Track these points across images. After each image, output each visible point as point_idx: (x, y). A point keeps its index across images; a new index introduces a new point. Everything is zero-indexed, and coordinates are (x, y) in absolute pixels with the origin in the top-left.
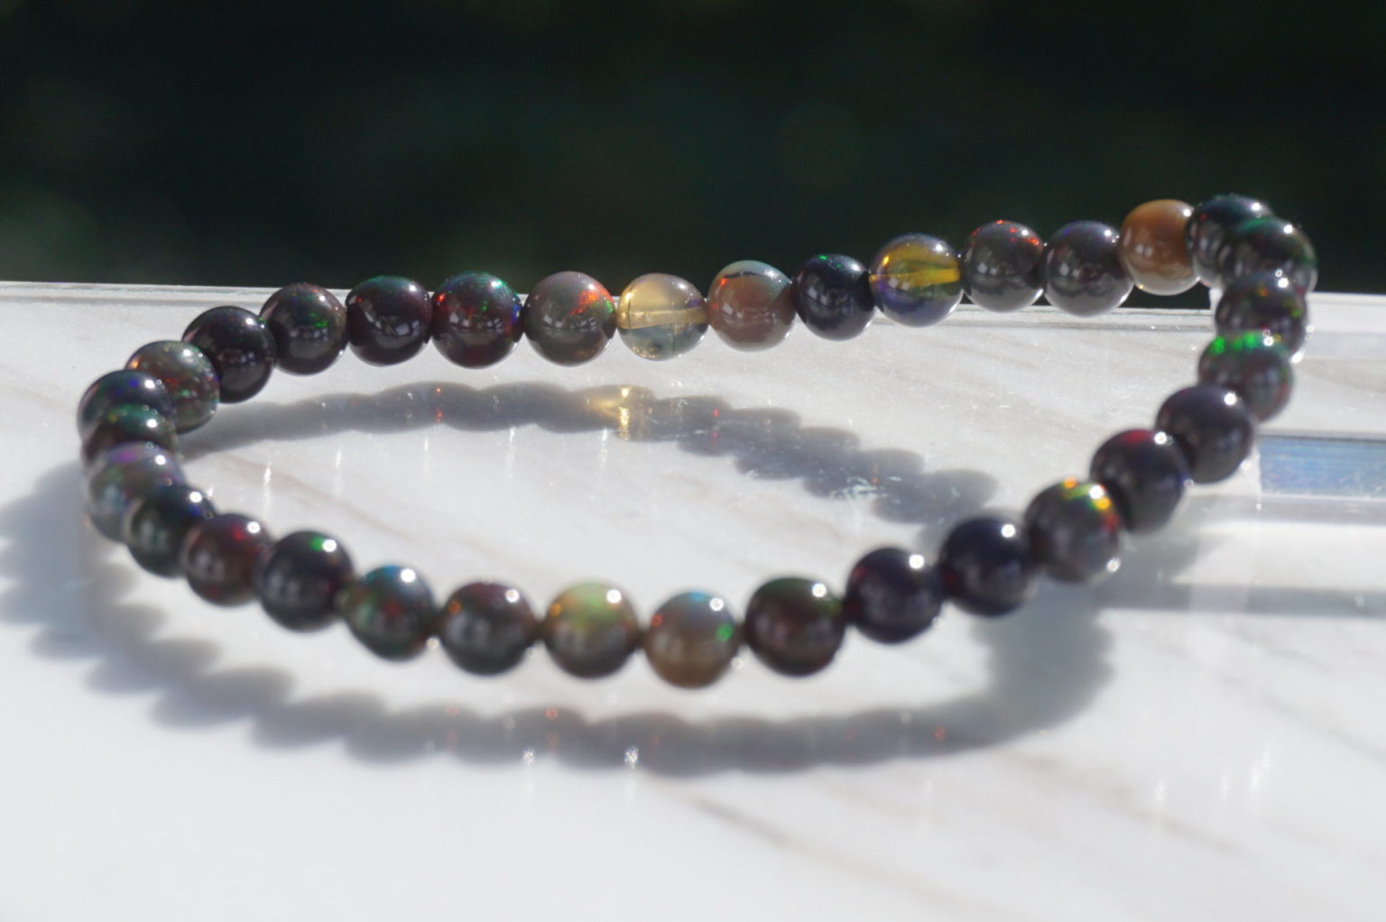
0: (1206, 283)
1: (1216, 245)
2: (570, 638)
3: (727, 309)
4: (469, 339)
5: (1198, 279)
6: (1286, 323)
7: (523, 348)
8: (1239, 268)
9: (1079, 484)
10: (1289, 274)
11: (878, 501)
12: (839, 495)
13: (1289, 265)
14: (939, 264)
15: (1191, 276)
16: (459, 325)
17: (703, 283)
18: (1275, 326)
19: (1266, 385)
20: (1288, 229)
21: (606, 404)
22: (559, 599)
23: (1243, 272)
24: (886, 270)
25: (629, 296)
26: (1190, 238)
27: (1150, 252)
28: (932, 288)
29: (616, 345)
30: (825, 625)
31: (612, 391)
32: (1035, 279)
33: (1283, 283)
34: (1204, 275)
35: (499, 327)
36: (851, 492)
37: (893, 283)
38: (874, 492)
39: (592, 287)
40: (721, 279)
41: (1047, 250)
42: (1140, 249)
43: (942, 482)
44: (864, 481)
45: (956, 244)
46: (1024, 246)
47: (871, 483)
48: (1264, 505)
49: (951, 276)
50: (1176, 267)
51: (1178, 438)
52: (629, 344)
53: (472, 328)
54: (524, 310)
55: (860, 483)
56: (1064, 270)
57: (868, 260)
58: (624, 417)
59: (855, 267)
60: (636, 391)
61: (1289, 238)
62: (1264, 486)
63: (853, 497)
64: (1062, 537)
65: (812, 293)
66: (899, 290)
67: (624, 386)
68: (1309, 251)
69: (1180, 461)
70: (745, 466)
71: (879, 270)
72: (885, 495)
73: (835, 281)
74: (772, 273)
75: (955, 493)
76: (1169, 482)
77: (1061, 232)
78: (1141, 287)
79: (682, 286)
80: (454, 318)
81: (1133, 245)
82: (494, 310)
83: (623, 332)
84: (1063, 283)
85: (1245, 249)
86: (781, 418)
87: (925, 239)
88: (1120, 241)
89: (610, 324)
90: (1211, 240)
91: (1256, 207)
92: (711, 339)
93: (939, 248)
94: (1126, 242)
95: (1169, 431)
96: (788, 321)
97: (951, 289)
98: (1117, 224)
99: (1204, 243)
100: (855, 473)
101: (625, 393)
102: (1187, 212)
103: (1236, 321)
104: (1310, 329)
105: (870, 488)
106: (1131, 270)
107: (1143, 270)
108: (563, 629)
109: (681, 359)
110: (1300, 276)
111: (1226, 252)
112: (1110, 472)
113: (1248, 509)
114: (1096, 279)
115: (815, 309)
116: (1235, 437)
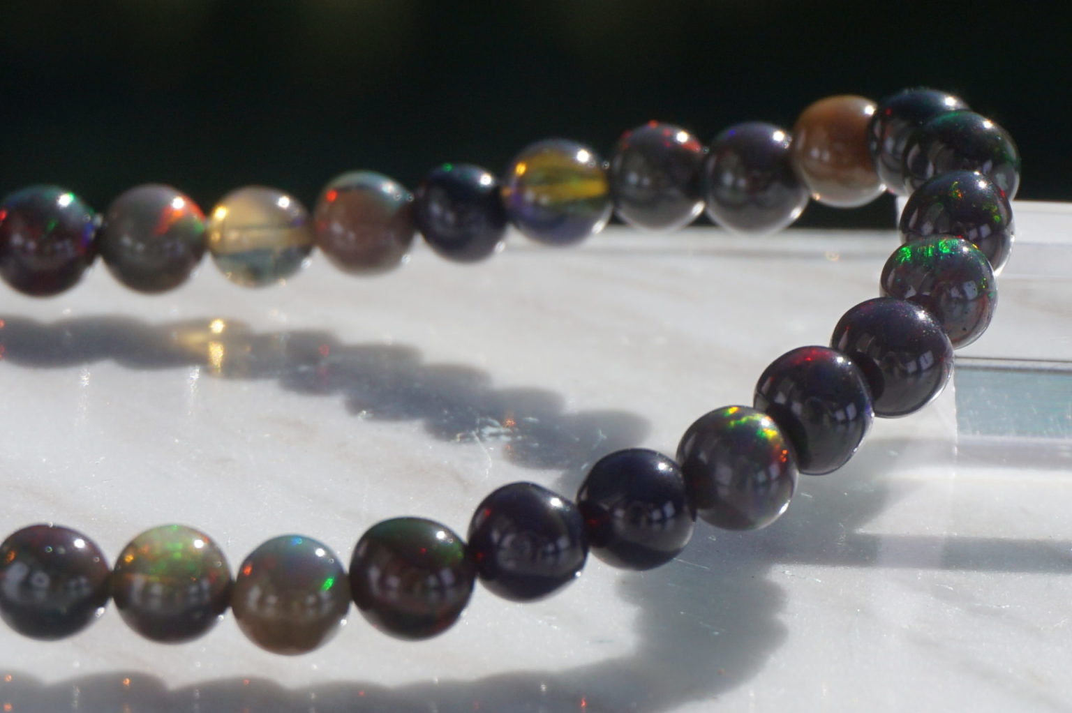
0: (893, 191)
1: (902, 146)
2: (146, 593)
3: (337, 228)
4: (34, 263)
5: (883, 188)
6: (985, 230)
7: (98, 275)
8: (930, 171)
9: (743, 411)
10: (989, 177)
11: (511, 444)
12: (467, 438)
13: (988, 165)
14: (583, 173)
15: (876, 183)
16: (24, 249)
17: (307, 196)
18: (973, 234)
19: (964, 301)
20: (988, 125)
21: (195, 339)
22: (131, 546)
23: (935, 172)
24: (523, 182)
25: (221, 213)
26: (874, 138)
27: (827, 157)
28: (574, 202)
29: (206, 273)
30: (447, 576)
31: (202, 324)
32: (695, 191)
33: (982, 185)
34: (890, 181)
35: (68, 249)
36: (480, 435)
37: (530, 195)
38: (507, 434)
39: (179, 203)
40: (330, 195)
41: (707, 157)
42: (815, 153)
43: (588, 423)
44: (496, 423)
45: (602, 150)
46: (680, 153)
47: (502, 423)
48: (960, 448)
49: (595, 188)
50: (858, 173)
51: (860, 361)
52: (223, 269)
53: (39, 252)
54: (100, 232)
55: (492, 425)
56: (728, 179)
57: (501, 170)
58: (217, 353)
59: (486, 180)
60: (231, 326)
61: (989, 134)
62: (961, 427)
63: (482, 439)
64: (724, 474)
65: (436, 209)
66: (536, 204)
67: (216, 318)
68: (1011, 151)
69: (863, 387)
70: (355, 406)
71: (514, 182)
72: (520, 438)
73: (463, 194)
74: (389, 188)
75: (602, 435)
76: (851, 411)
77: (725, 135)
78: (817, 197)
79: (284, 202)
80: (17, 240)
81: (807, 148)
82: (63, 228)
83: (217, 256)
84: (726, 195)
85: (938, 147)
86: (400, 355)
87: (565, 145)
88: (793, 144)
89: (198, 247)
90: (897, 140)
91: (950, 102)
92: (316, 265)
93: (583, 156)
94: (800, 145)
95: (848, 353)
96: (405, 242)
97: (596, 204)
98: (788, 127)
99: (889, 144)
100: (483, 414)
101: (218, 327)
102: (870, 110)
103: (927, 228)
104: (1013, 239)
105: (502, 430)
106: (807, 178)
107: (819, 177)
108: (138, 581)
109: (284, 287)
110: (1000, 178)
111: (915, 150)
112: (781, 399)
113: (945, 453)
114: (766, 188)
115: (438, 228)
116: (927, 359)
